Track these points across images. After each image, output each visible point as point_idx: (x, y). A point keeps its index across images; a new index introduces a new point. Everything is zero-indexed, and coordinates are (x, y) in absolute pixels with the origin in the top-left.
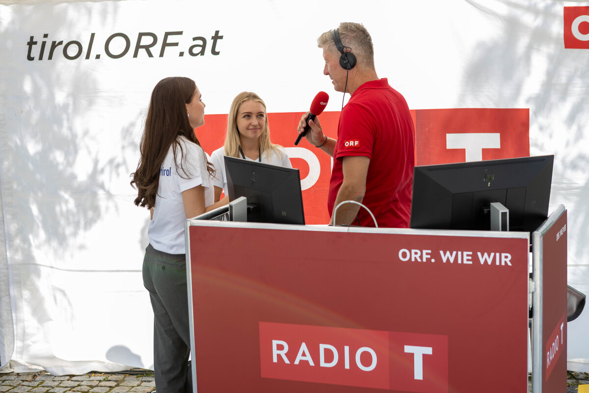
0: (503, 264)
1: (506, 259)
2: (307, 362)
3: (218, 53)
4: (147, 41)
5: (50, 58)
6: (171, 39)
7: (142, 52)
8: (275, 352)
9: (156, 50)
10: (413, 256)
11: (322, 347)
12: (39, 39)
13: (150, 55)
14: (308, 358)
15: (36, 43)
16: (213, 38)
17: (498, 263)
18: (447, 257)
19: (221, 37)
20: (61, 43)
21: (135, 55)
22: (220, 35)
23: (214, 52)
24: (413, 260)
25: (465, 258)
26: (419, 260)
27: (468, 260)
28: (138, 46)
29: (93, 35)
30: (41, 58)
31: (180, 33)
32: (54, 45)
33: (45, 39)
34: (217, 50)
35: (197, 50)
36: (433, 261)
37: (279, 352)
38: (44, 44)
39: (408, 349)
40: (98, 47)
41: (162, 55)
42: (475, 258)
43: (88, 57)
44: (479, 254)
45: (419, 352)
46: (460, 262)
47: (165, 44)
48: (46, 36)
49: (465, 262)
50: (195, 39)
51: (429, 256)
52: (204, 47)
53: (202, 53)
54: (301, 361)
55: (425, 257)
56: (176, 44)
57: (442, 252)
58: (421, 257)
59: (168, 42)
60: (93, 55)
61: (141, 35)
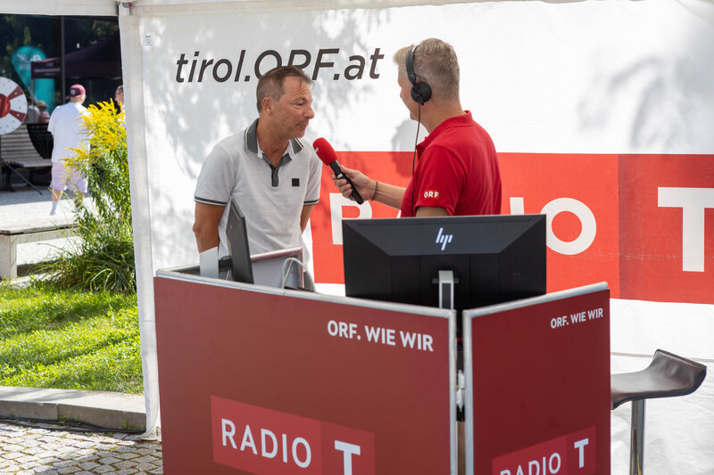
0: (425, 348)
2: (251, 448)
3: (377, 76)
4: (299, 60)
5: (200, 80)
6: (326, 58)
8: (225, 433)
9: (309, 70)
10: (341, 330)
11: (264, 432)
12: (190, 58)
14: (252, 444)
15: (186, 62)
16: (372, 57)
17: (419, 347)
18: (372, 334)
19: (382, 57)
20: (211, 62)
22: (380, 53)
23: (374, 76)
24: (341, 335)
25: (388, 336)
26: (346, 336)
27: (391, 340)
29: (243, 52)
30: (190, 80)
31: (336, 51)
32: (205, 64)
33: (196, 58)
34: (376, 73)
35: (353, 72)
36: (359, 338)
37: (228, 434)
38: (195, 62)
39: (339, 445)
40: (248, 69)
41: (315, 77)
42: (398, 339)
43: (237, 79)
44: (402, 333)
45: (349, 450)
46: (383, 342)
47: (319, 64)
48: (197, 54)
49: (389, 343)
50: (352, 58)
51: (355, 332)
52: (361, 68)
53: (359, 76)
54: (246, 447)
55: (352, 332)
56: (331, 65)
57: (366, 328)
58: (348, 332)
59: (322, 62)
60: (242, 77)
61: (294, 53)
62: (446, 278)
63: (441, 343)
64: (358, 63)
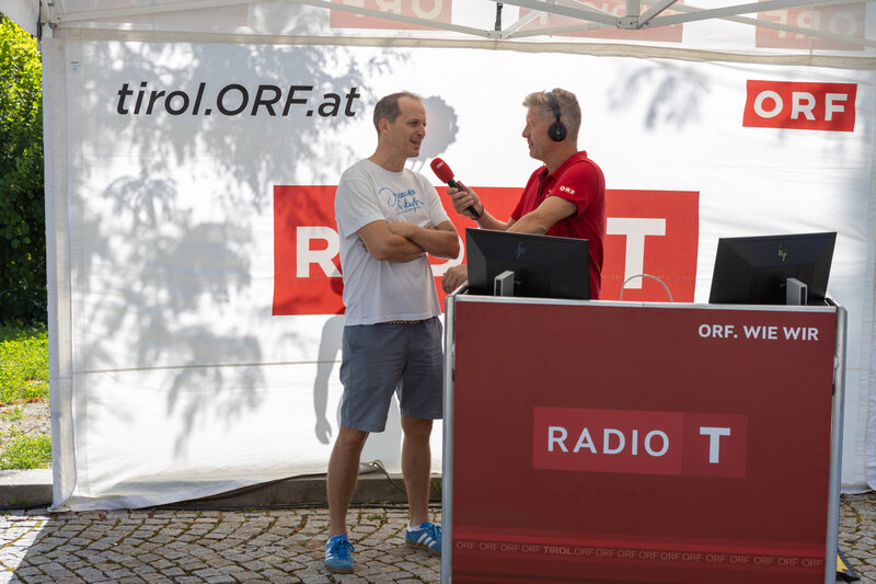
0: (809, 339)
1: (812, 333)
2: (589, 449)
3: (353, 114)
4: (268, 95)
5: (149, 112)
6: (298, 95)
7: (262, 109)
8: (551, 439)
9: (279, 107)
10: (715, 331)
11: (607, 432)
12: (136, 89)
13: (272, 113)
14: (591, 445)
15: (131, 93)
16: (348, 96)
17: (804, 338)
18: (750, 332)
19: (358, 96)
20: (162, 93)
21: (254, 112)
22: (357, 93)
23: (349, 113)
24: (714, 336)
25: (770, 333)
26: (721, 336)
27: (773, 335)
28: (258, 102)
29: (202, 86)
30: (137, 111)
31: (310, 88)
32: (154, 96)
33: (143, 89)
34: (352, 111)
35: (328, 110)
36: (735, 336)
37: (556, 440)
38: (141, 94)
39: (704, 431)
40: (209, 100)
41: (285, 113)
42: (780, 333)
43: (195, 112)
44: (785, 328)
45: (715, 434)
46: (763, 337)
47: (290, 100)
48: (144, 84)
49: (770, 337)
50: (326, 96)
51: (731, 332)
52: (336, 106)
53: (334, 113)
54: (581, 449)
55: (727, 332)
56: (304, 101)
57: (745, 328)
58: (723, 333)
59: (294, 98)
60: (202, 110)
61: (262, 88)
64: (333, 101)
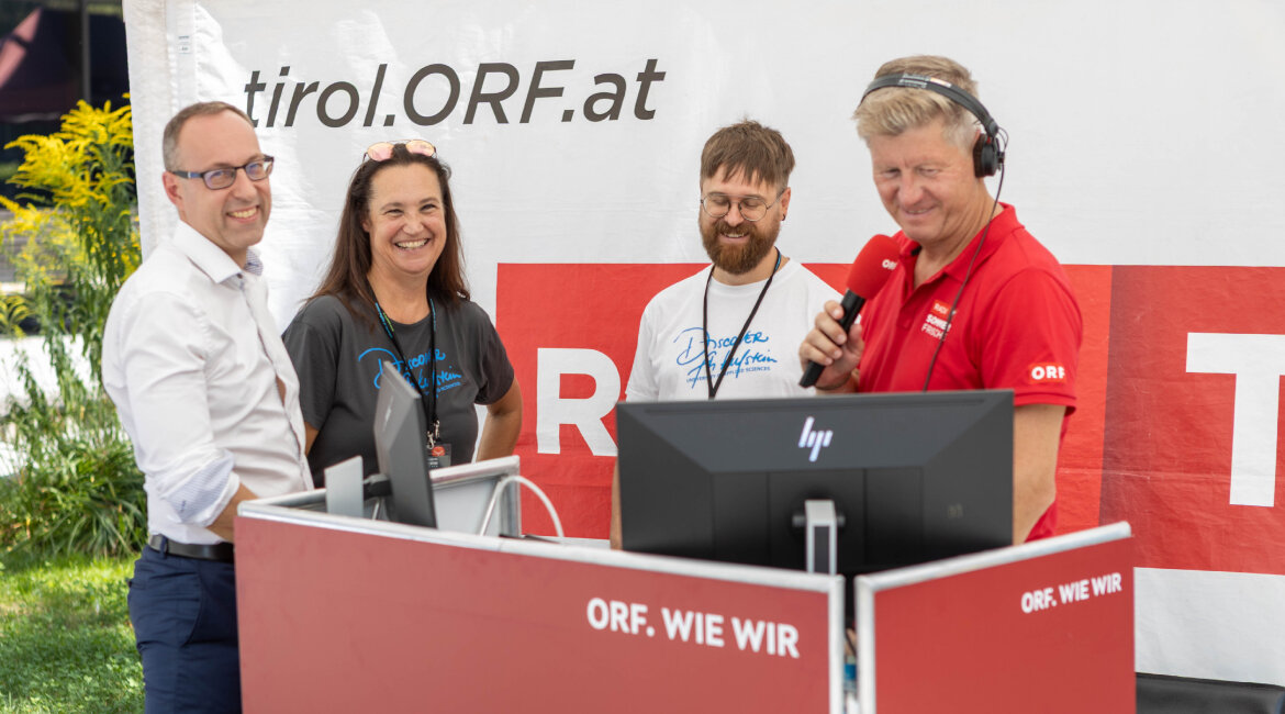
0: (782, 652)
3: (650, 115)
4: (495, 83)
5: (289, 122)
6: (549, 80)
7: (484, 109)
9: (514, 106)
10: (615, 617)
12: (270, 79)
13: (501, 118)
15: (262, 87)
16: (641, 77)
17: (771, 649)
18: (677, 624)
19: (661, 76)
20: (314, 87)
21: (469, 119)
22: (657, 69)
23: (643, 113)
24: (614, 627)
25: (707, 629)
26: (625, 629)
27: (716, 636)
28: (477, 97)
29: (382, 69)
30: (270, 123)
31: (568, 65)
32: (300, 92)
33: (282, 79)
34: (648, 107)
35: (602, 106)
36: (650, 632)
38: (279, 87)
40: (392, 98)
41: (525, 118)
42: (728, 634)
43: (368, 122)
44: (736, 622)
46: (699, 639)
47: (536, 92)
48: (285, 71)
49: (712, 641)
50: (599, 79)
51: (643, 621)
52: (618, 98)
53: (614, 113)
55: (637, 621)
56: (558, 92)
57: (666, 613)
58: (628, 621)
59: (542, 86)
60: (381, 113)
61: (484, 69)
62: (821, 515)
63: (814, 642)
64: (611, 88)
